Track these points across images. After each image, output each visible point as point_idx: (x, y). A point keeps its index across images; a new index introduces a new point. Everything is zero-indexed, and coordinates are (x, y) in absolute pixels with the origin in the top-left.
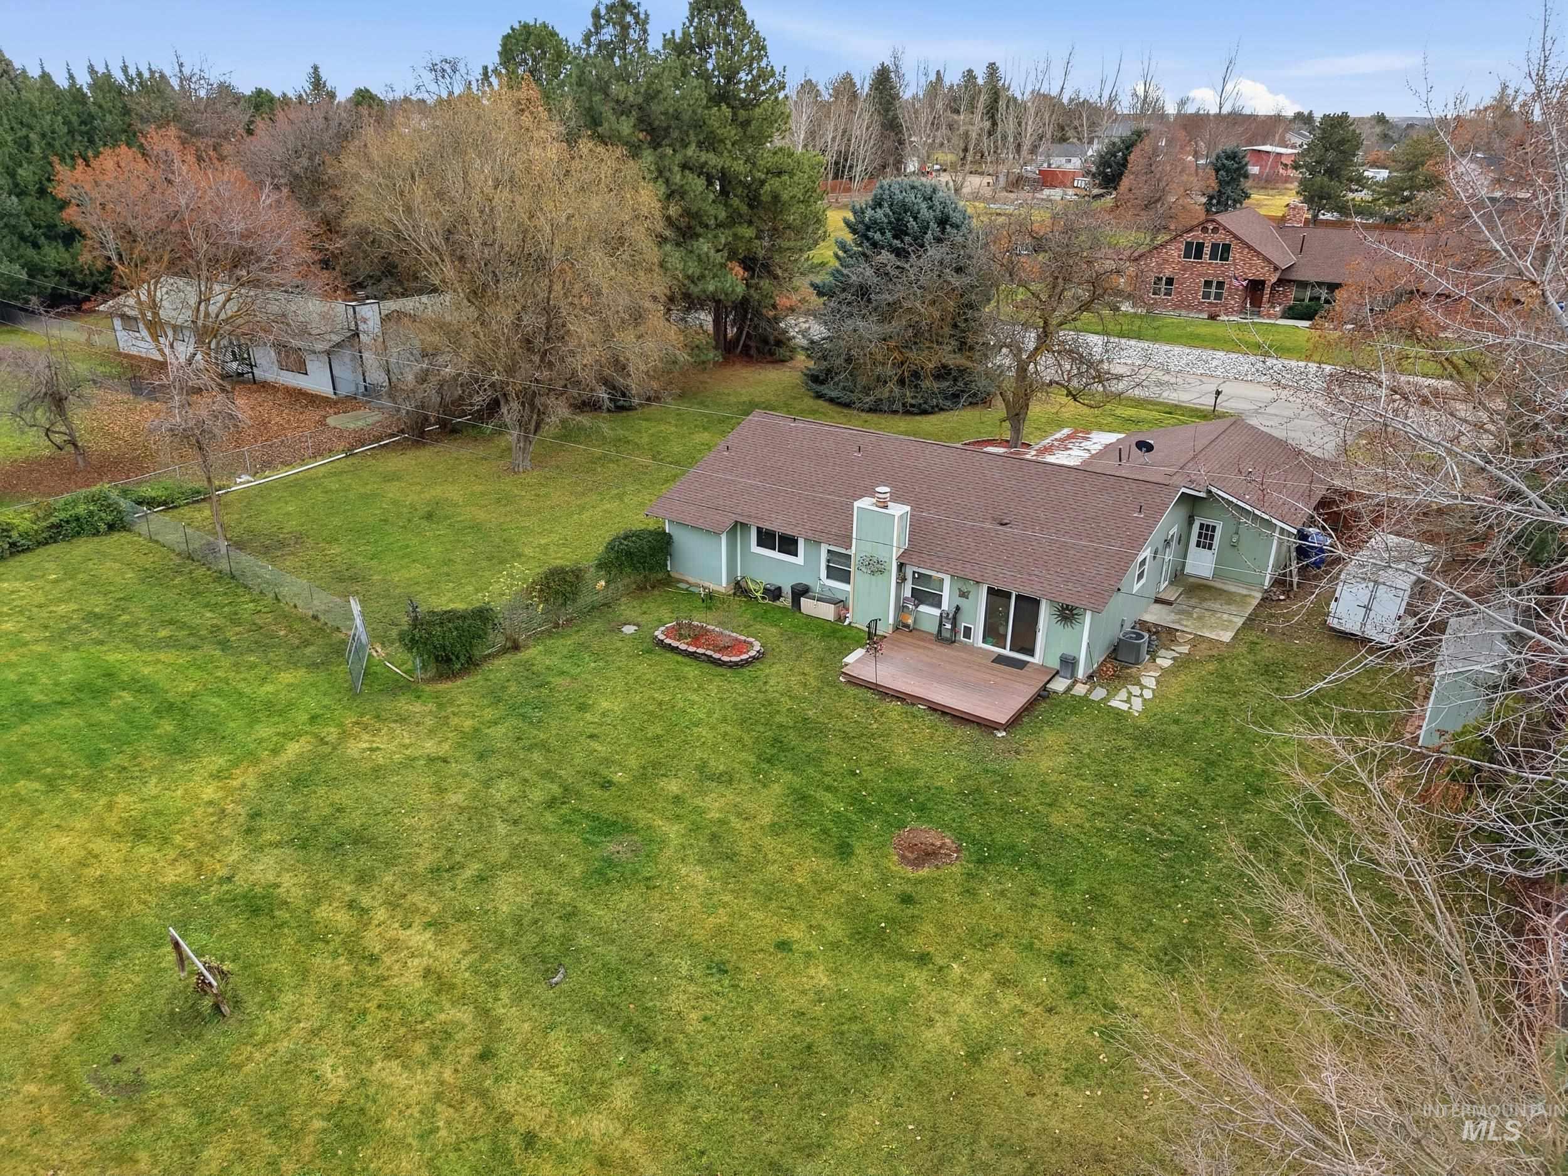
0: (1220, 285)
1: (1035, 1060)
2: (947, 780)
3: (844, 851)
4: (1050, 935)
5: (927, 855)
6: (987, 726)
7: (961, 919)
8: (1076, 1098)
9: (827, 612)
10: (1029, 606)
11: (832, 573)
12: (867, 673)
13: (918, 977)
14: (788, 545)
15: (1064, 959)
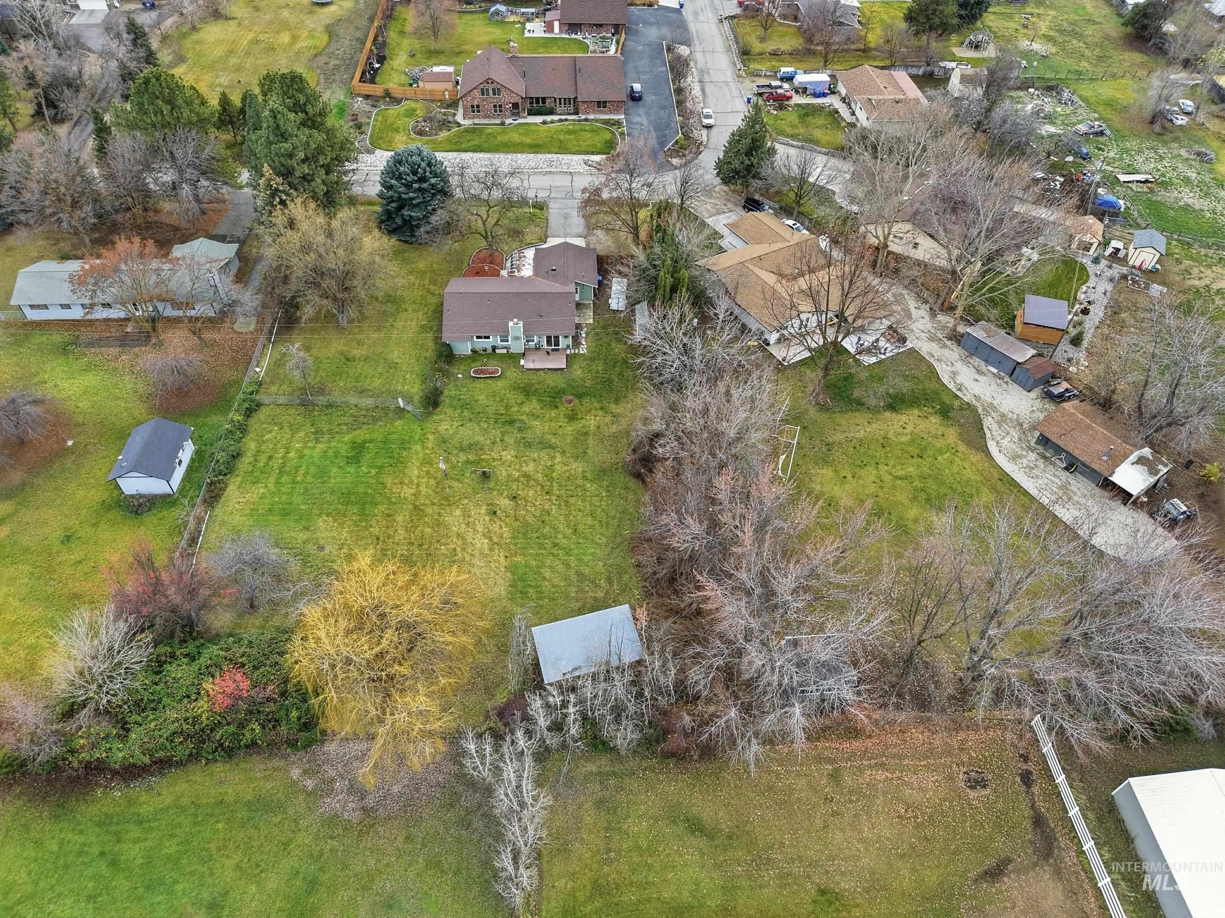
0: (500, 106)
1: (607, 424)
2: (563, 385)
3: (557, 407)
4: (597, 405)
5: (570, 402)
6: (562, 369)
7: (583, 410)
8: (614, 427)
9: (505, 351)
10: (557, 338)
11: (502, 341)
12: (531, 365)
13: (583, 421)
14: (488, 337)
15: (602, 409)
